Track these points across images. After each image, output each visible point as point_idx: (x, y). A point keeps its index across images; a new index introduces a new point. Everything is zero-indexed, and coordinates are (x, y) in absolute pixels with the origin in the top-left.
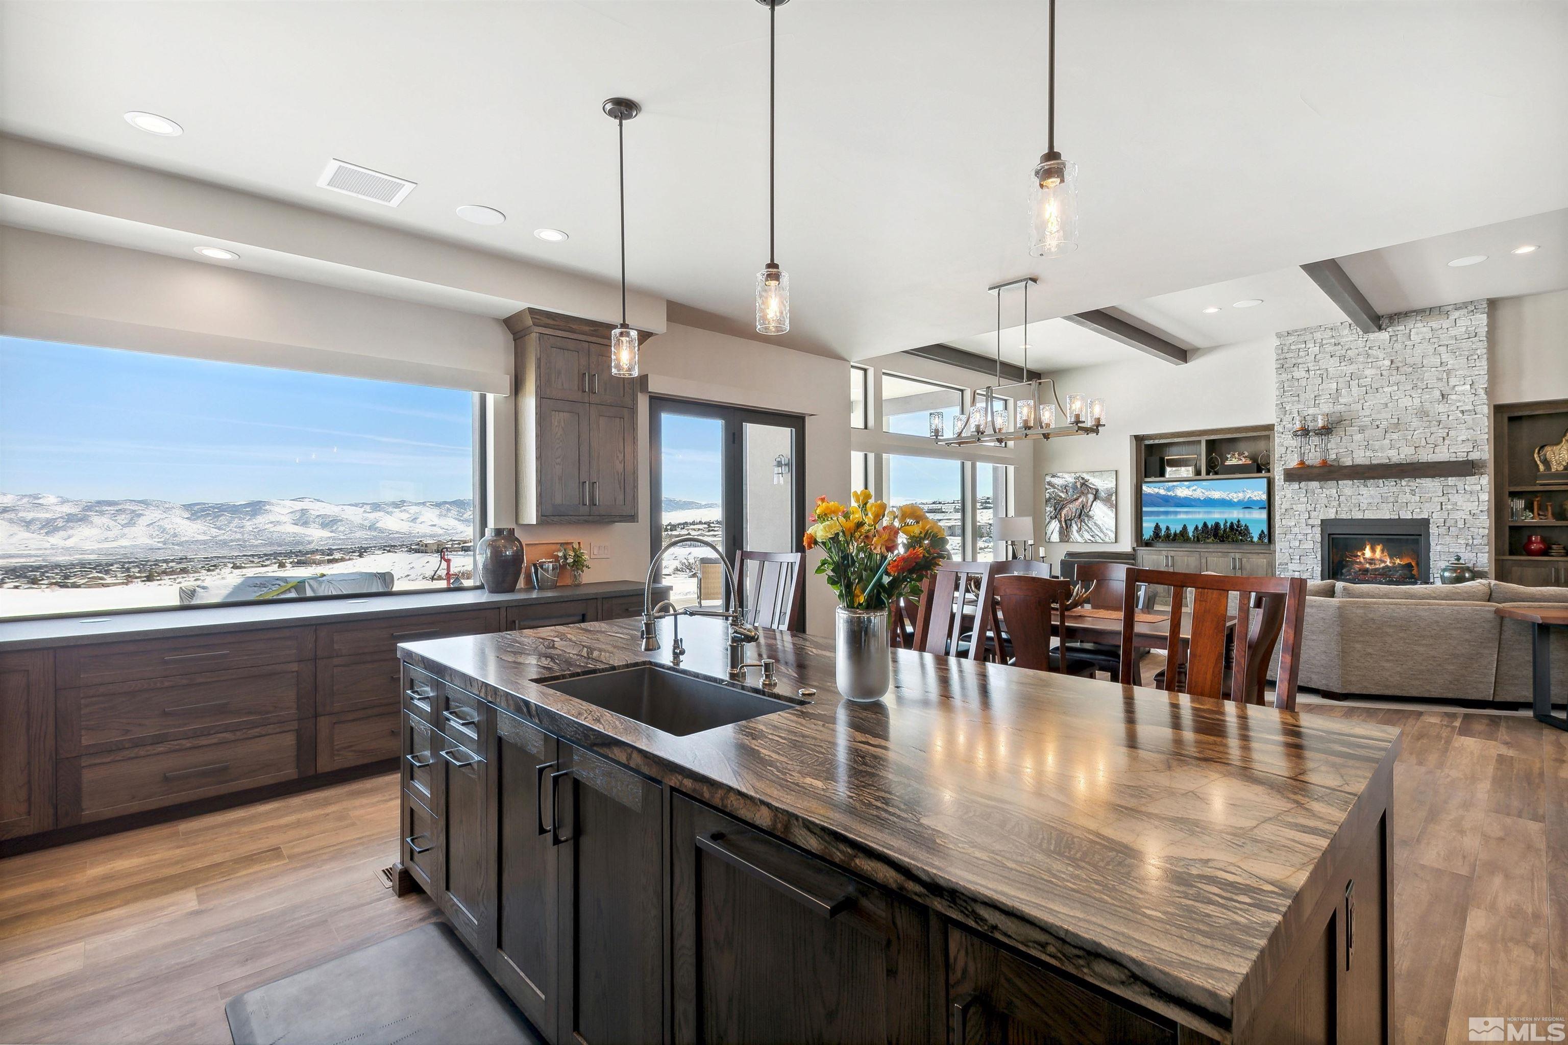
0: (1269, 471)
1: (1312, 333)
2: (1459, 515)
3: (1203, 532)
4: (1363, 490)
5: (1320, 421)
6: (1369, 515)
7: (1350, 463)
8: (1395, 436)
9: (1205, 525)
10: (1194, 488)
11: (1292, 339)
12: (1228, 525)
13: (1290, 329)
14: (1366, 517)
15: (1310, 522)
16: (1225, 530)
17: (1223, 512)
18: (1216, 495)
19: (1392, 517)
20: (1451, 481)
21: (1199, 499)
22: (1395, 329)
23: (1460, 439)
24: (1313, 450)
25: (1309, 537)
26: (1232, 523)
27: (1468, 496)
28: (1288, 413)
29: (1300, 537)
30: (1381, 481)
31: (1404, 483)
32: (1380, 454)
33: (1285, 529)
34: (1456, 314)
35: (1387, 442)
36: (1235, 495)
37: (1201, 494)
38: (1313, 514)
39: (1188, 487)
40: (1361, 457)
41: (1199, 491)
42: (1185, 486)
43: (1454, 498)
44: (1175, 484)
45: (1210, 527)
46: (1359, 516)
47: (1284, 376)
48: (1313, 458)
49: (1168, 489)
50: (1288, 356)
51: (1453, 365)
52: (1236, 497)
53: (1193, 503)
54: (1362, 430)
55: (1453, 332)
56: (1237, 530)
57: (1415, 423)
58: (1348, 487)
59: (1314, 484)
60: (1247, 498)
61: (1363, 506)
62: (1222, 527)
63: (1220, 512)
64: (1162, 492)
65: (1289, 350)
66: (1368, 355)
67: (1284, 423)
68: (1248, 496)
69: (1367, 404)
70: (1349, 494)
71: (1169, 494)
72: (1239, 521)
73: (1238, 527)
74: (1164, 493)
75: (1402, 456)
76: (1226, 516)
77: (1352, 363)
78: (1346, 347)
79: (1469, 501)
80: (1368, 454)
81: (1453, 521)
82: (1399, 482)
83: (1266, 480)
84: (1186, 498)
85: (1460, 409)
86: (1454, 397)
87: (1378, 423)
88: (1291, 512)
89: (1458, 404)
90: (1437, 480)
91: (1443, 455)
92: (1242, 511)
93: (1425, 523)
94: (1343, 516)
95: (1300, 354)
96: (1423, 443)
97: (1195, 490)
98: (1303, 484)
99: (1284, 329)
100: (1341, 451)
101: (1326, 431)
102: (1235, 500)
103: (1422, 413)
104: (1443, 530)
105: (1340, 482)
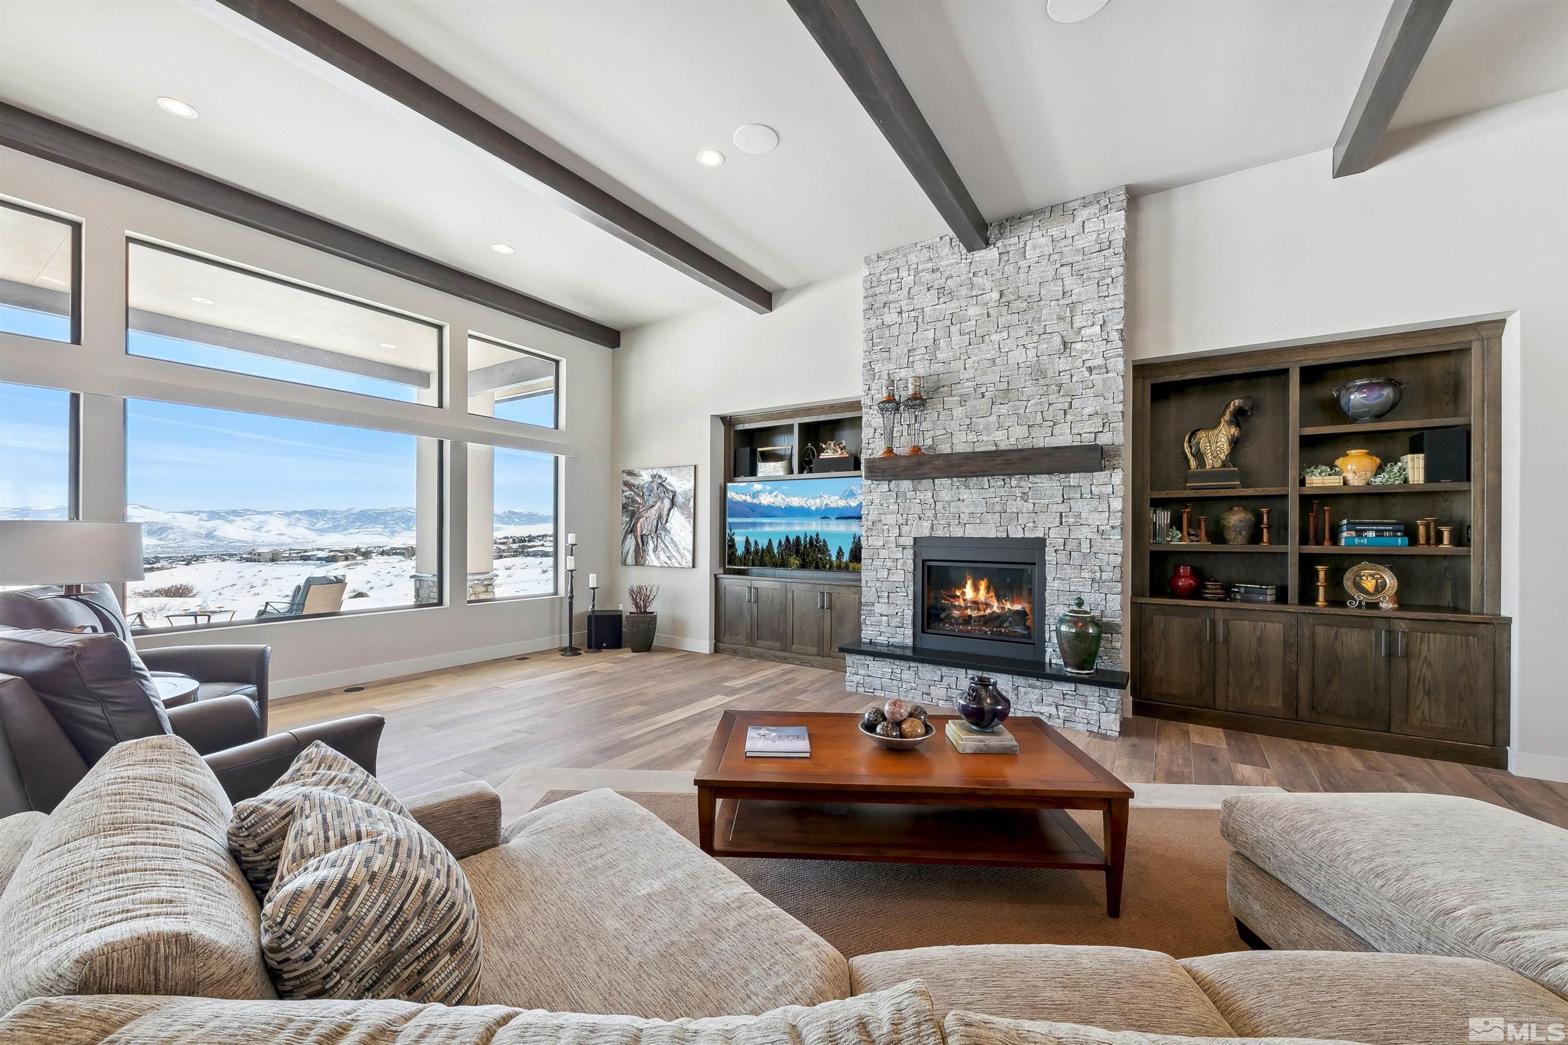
1: (905, 255)
2: (1084, 533)
4: (965, 494)
5: (911, 387)
6: (971, 532)
7: (948, 451)
8: (1003, 410)
10: (785, 491)
11: (882, 265)
12: (808, 539)
13: (879, 250)
14: (967, 535)
15: (902, 541)
16: (805, 546)
19: (999, 535)
20: (1074, 479)
22: (1006, 242)
23: (1087, 411)
24: (905, 433)
25: (900, 565)
26: (812, 538)
27: (1095, 503)
28: (877, 376)
29: (889, 563)
30: (985, 479)
31: (1014, 482)
32: (985, 438)
33: (872, 551)
34: (1085, 213)
35: (993, 418)
38: (905, 529)
39: (779, 491)
40: (962, 443)
42: (777, 488)
43: (1078, 505)
44: (767, 485)
45: (792, 542)
46: (957, 532)
47: (874, 322)
48: (903, 444)
49: (758, 493)
50: (877, 290)
51: (1079, 294)
52: (814, 503)
54: (963, 402)
55: (1080, 242)
56: (816, 546)
57: (1029, 388)
58: (946, 488)
59: (906, 485)
60: (824, 505)
61: (965, 518)
62: (803, 542)
64: (752, 497)
65: (879, 283)
66: (973, 285)
67: (873, 392)
68: (824, 502)
69: (970, 361)
70: (947, 498)
73: (817, 542)
75: (1012, 440)
77: (952, 298)
78: (946, 274)
79: (1096, 510)
80: (970, 437)
81: (1075, 543)
82: (1007, 480)
85: (1088, 364)
86: (1079, 346)
87: (983, 389)
88: (879, 526)
89: (1085, 357)
90: (1055, 477)
91: (1063, 438)
93: (1040, 544)
94: (940, 532)
95: (892, 287)
96: (1039, 419)
98: (893, 482)
99: (873, 250)
100: (939, 433)
101: (918, 401)
102: (813, 508)
103: (1038, 373)
104: (1062, 557)
105: (936, 481)
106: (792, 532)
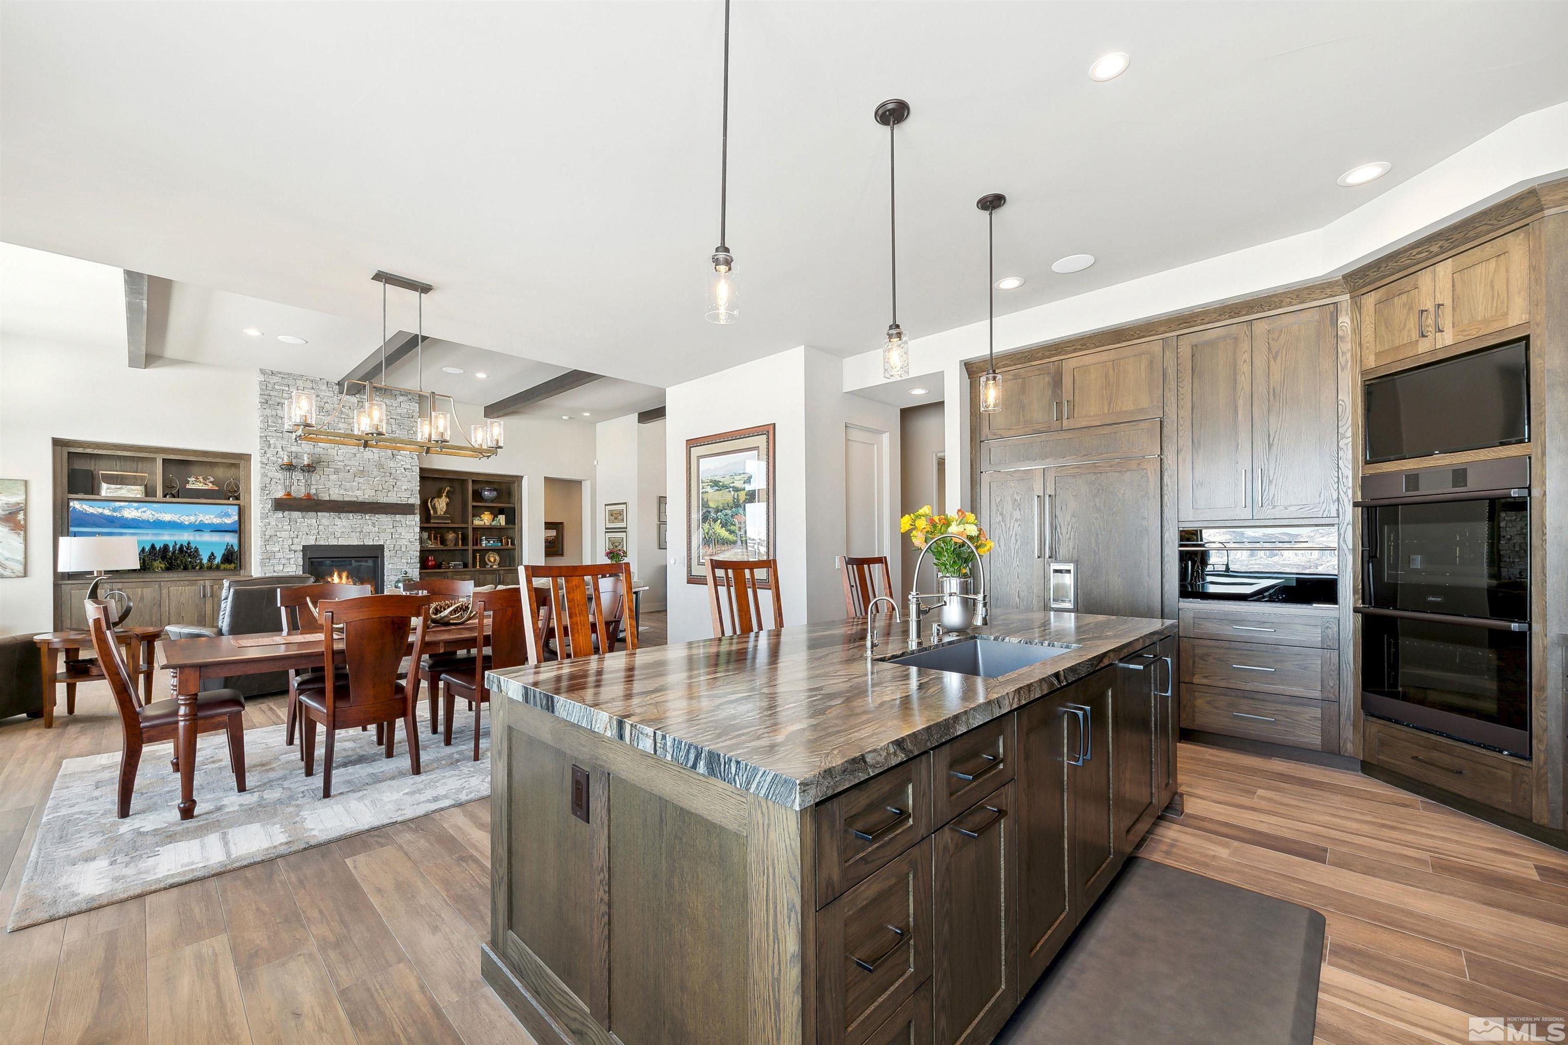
0: (237, 498)
1: (295, 380)
2: (404, 542)
3: (150, 554)
4: (338, 522)
5: (306, 458)
6: (342, 542)
7: (327, 498)
8: (361, 480)
9: (153, 547)
10: (143, 510)
11: (275, 379)
12: (178, 547)
13: (275, 370)
14: (340, 544)
15: (293, 547)
16: (174, 552)
17: (173, 535)
18: (167, 517)
19: (359, 543)
20: (398, 517)
21: (148, 521)
22: (362, 397)
23: (404, 488)
24: (295, 484)
25: (292, 561)
26: (182, 545)
27: (408, 529)
28: (272, 446)
29: (283, 561)
30: (351, 515)
31: (367, 517)
32: (350, 493)
33: (270, 554)
34: (401, 399)
35: (355, 484)
36: (186, 518)
37: (151, 516)
38: (296, 540)
39: (137, 509)
40: (335, 494)
41: (149, 512)
42: (133, 507)
43: (400, 530)
44: (122, 504)
45: (158, 548)
46: (334, 542)
47: (268, 412)
48: (299, 491)
49: (114, 510)
50: (272, 393)
51: (399, 434)
52: (187, 520)
53: (141, 525)
54: (336, 472)
55: (399, 411)
56: (186, 552)
57: (375, 472)
58: (325, 518)
59: (296, 515)
60: (198, 522)
61: (338, 535)
62: (171, 549)
63: (170, 535)
64: (107, 512)
65: (273, 389)
66: (342, 413)
67: (268, 455)
68: (200, 519)
69: (341, 451)
70: (327, 524)
71: (115, 514)
72: (189, 543)
73: (187, 549)
74: (110, 514)
75: (366, 496)
76: (175, 538)
77: (329, 415)
78: (325, 401)
79: (408, 532)
80: (341, 492)
81: (399, 547)
82: (363, 516)
83: (237, 507)
84: (133, 520)
85: (404, 466)
86: (399, 457)
87: (349, 468)
88: (275, 539)
89: (402, 463)
90: (389, 516)
91: (392, 498)
92: (192, 533)
93: (381, 548)
94: (322, 543)
95: (284, 395)
96: (380, 488)
97: (144, 512)
98: (286, 513)
99: (269, 367)
100: (320, 487)
101: (310, 469)
102: (186, 523)
103: (380, 466)
104: (393, 553)
105: (319, 514)
106: (159, 542)
